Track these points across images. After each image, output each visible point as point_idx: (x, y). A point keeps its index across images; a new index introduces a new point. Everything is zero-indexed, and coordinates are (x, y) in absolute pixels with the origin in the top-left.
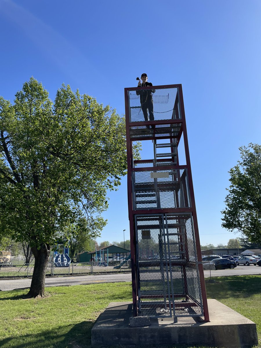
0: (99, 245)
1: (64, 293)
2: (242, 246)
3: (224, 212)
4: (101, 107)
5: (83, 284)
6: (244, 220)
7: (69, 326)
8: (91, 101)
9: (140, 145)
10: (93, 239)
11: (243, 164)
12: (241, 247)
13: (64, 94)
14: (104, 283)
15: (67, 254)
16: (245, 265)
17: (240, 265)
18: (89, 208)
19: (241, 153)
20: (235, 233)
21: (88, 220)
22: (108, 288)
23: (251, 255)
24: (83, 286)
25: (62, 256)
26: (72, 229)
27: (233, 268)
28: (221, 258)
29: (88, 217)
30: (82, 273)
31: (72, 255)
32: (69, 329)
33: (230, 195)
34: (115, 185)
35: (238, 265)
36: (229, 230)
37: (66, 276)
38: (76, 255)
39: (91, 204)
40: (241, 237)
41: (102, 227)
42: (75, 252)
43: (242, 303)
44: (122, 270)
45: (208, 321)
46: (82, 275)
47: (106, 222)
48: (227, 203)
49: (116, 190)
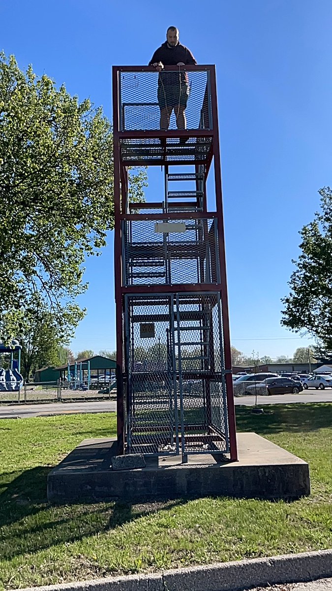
0: (75, 357)
1: (8, 429)
2: (317, 359)
3: (287, 300)
4: (75, 101)
5: (42, 416)
6: (318, 314)
7: (11, 473)
8: (50, 88)
9: (145, 176)
10: (65, 347)
11: (325, 219)
12: (315, 361)
13: (4, 73)
14: (79, 413)
15: (16, 370)
16: (317, 389)
17: (309, 388)
18: (53, 288)
19: (322, 200)
20: (302, 335)
21: (52, 309)
22: (83, 421)
23: (330, 374)
24: (42, 418)
25: (8, 372)
26: (18, 319)
27: (298, 393)
28: (280, 377)
29: (52, 304)
30: (42, 400)
31: (25, 373)
32: (11, 478)
33: (298, 271)
34: (96, 246)
35: (307, 388)
36: (292, 330)
37: (14, 405)
38: (34, 372)
39: (58, 282)
40: (316, 345)
41: (77, 322)
42: (32, 368)
43: (299, 441)
44: (111, 395)
45: (236, 460)
46: (41, 403)
47: (84, 312)
48: (292, 286)
49: (97, 255)
